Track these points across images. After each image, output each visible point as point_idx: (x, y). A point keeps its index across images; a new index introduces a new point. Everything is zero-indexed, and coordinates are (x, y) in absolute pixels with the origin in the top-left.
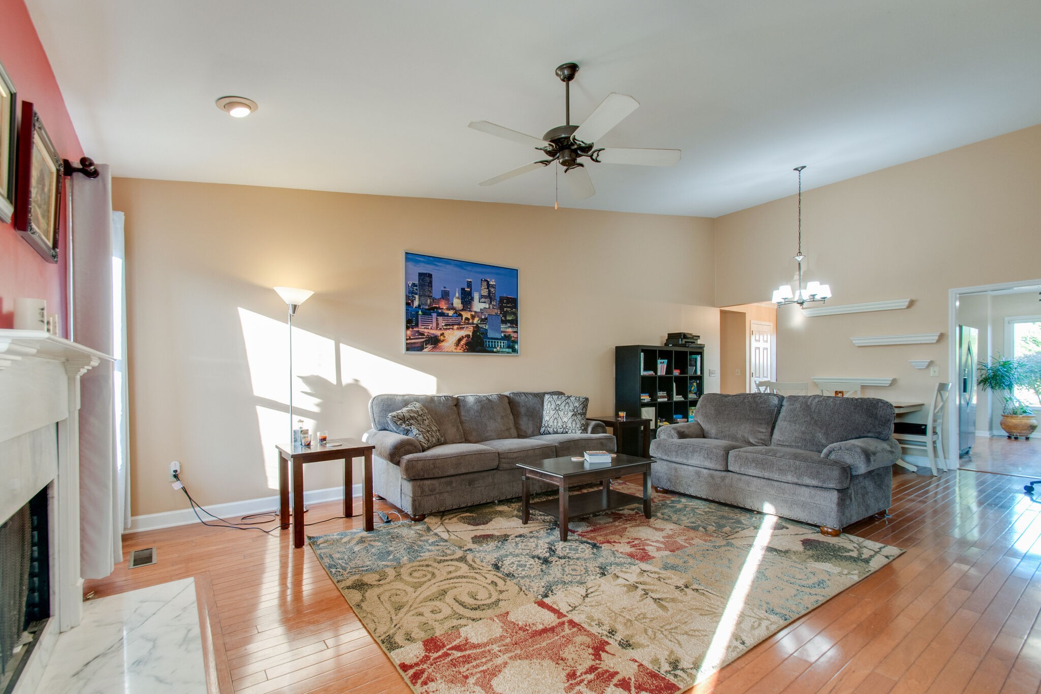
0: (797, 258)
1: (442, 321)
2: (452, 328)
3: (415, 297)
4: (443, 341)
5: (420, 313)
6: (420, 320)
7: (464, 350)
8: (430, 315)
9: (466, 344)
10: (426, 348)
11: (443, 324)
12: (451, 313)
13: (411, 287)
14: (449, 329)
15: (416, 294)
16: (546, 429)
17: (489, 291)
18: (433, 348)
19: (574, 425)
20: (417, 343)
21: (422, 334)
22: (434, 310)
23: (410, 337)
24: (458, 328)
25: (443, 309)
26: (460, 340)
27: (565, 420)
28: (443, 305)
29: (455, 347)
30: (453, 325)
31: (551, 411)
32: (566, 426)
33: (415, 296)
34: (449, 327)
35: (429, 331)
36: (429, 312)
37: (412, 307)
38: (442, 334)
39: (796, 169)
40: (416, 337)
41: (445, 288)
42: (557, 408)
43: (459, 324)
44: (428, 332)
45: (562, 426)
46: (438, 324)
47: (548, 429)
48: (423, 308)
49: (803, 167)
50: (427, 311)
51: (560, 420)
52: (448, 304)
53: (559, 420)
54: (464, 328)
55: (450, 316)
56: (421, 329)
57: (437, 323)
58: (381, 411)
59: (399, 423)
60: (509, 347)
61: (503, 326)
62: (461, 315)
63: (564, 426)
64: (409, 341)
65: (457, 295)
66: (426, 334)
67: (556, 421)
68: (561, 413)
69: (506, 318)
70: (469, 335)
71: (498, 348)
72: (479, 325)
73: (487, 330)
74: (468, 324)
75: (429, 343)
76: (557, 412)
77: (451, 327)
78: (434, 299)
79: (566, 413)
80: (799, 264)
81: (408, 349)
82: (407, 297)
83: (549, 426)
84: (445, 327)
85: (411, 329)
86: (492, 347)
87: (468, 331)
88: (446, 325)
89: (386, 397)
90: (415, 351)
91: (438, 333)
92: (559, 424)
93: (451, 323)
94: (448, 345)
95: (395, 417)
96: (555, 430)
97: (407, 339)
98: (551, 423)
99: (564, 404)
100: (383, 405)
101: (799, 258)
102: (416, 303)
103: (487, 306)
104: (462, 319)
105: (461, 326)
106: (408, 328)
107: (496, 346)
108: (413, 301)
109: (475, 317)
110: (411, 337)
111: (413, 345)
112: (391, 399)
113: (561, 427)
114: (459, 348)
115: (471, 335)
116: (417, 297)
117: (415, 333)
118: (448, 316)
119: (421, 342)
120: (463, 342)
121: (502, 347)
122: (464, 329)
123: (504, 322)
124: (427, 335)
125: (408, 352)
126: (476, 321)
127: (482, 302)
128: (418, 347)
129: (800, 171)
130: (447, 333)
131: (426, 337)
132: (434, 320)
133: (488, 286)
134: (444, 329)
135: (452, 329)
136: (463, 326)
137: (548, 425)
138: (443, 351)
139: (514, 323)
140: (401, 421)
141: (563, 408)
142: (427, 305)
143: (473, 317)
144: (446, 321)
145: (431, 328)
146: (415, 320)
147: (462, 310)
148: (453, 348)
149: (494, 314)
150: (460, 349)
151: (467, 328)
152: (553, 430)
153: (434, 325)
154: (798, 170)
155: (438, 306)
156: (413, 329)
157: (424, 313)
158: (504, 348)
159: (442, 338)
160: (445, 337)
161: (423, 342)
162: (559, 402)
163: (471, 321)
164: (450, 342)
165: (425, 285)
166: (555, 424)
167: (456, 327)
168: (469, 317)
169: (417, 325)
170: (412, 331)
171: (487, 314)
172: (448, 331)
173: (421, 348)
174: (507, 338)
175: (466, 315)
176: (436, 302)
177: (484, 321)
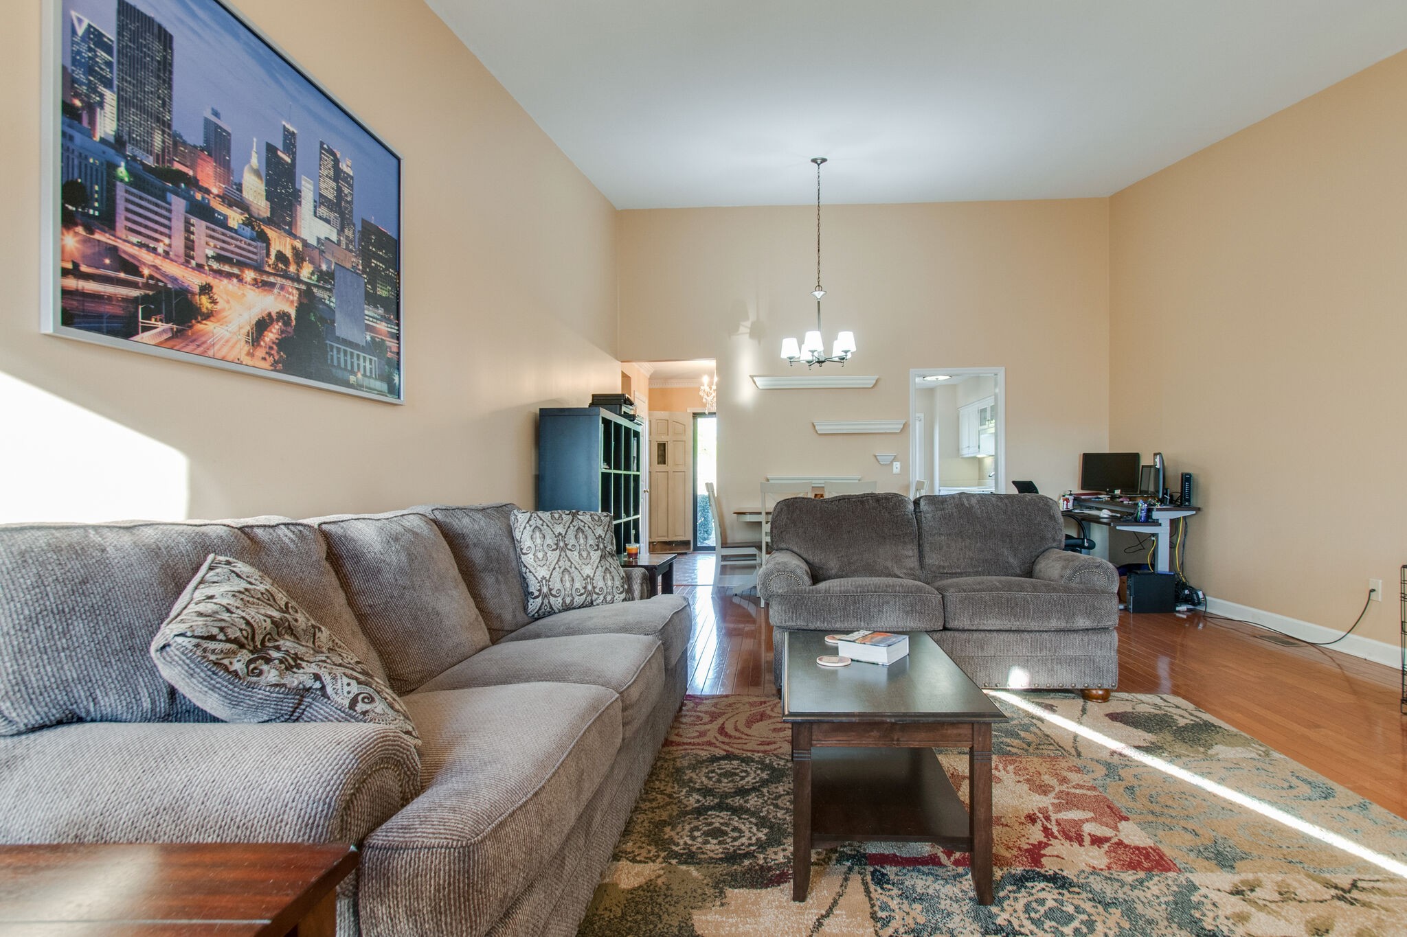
0: (816, 293)
1: (204, 239)
2: (237, 276)
3: (102, 96)
4: (208, 316)
5: (122, 171)
6: (121, 205)
7: (276, 362)
8: (164, 199)
9: (282, 344)
10: (145, 329)
11: (210, 253)
12: (235, 218)
13: (83, 39)
14: (229, 275)
15: (108, 84)
16: (546, 601)
17: (339, 190)
18: (176, 335)
19: (610, 583)
20: (110, 298)
21: (131, 267)
22: (177, 185)
23: (76, 265)
24: (255, 282)
25: (208, 192)
26: (262, 325)
27: (587, 571)
28: (208, 176)
29: (246, 348)
30: (241, 265)
31: (549, 553)
32: (594, 588)
33: (101, 89)
34: (227, 268)
35: (158, 261)
36: (158, 182)
37: (90, 133)
38: (206, 289)
39: (814, 161)
40: (103, 272)
41: (216, 114)
42: (561, 544)
43: (258, 268)
44: (155, 267)
45: (585, 588)
46: (190, 246)
47: (552, 599)
48: (134, 158)
49: (824, 160)
50: (151, 178)
51: (577, 572)
52: (227, 181)
53: (575, 574)
54: (272, 285)
55: (230, 229)
56: (129, 246)
57: (187, 239)
58: (33, 620)
59: (238, 666)
60: (381, 378)
61: (369, 311)
62: (263, 238)
63: (590, 587)
64: (72, 283)
65: (254, 161)
66: (146, 272)
67: (567, 577)
68: (574, 556)
69: (374, 288)
70: (289, 316)
71: (359, 375)
72: (315, 290)
73: (332, 311)
74: (286, 276)
75: (158, 312)
76: (563, 554)
77: (236, 271)
78: (177, 141)
79: (584, 554)
80: (819, 302)
81: (68, 318)
82: (69, 82)
83: (554, 592)
84: (216, 266)
85: (80, 229)
86: (346, 369)
87: (282, 301)
88: (219, 258)
89: (42, 540)
90: (99, 330)
91: (193, 280)
92: (578, 585)
93: (235, 257)
94: (228, 335)
95: (212, 638)
96: (568, 600)
97: (65, 273)
98: (557, 585)
99: (572, 532)
100: (40, 582)
101: (819, 294)
102: (106, 124)
103: (334, 238)
104: (268, 255)
105: (265, 278)
106: (68, 221)
107: (356, 370)
108: (91, 108)
109: (303, 260)
110: (84, 268)
111: (91, 306)
112: (78, 551)
113: (583, 591)
114: (261, 352)
115: (293, 316)
116: (110, 97)
117: (101, 255)
118: (223, 224)
119: (126, 300)
120: (271, 335)
121: (368, 374)
122: (276, 291)
123: (373, 300)
124: (151, 277)
125: (73, 333)
126: (306, 272)
127: (321, 218)
128: (113, 317)
129: (819, 165)
130: (222, 287)
131: (147, 286)
132: (178, 225)
133: (338, 175)
134: (211, 269)
135: (240, 279)
136: (272, 279)
137: (550, 590)
138: (211, 353)
139: (393, 308)
140: (245, 655)
141: (573, 542)
142: (151, 153)
143: (299, 258)
144: (219, 244)
145: (167, 253)
146: (100, 192)
147: (269, 221)
148: (241, 349)
149: (349, 266)
150: (264, 359)
151: (282, 288)
152: (564, 602)
153: (178, 243)
154: (816, 163)
155: (191, 173)
156: (92, 233)
157: (138, 181)
158: (371, 377)
159: (204, 301)
160: (214, 302)
161: (135, 301)
162: (559, 529)
163: (292, 269)
164: (233, 327)
165: (144, 66)
166: (568, 585)
167: (249, 275)
168: (289, 253)
169: (107, 221)
170: (85, 241)
171: (333, 261)
172: (225, 281)
173: (125, 327)
174: (376, 347)
175: (280, 243)
176: (183, 155)
177: (326, 277)
